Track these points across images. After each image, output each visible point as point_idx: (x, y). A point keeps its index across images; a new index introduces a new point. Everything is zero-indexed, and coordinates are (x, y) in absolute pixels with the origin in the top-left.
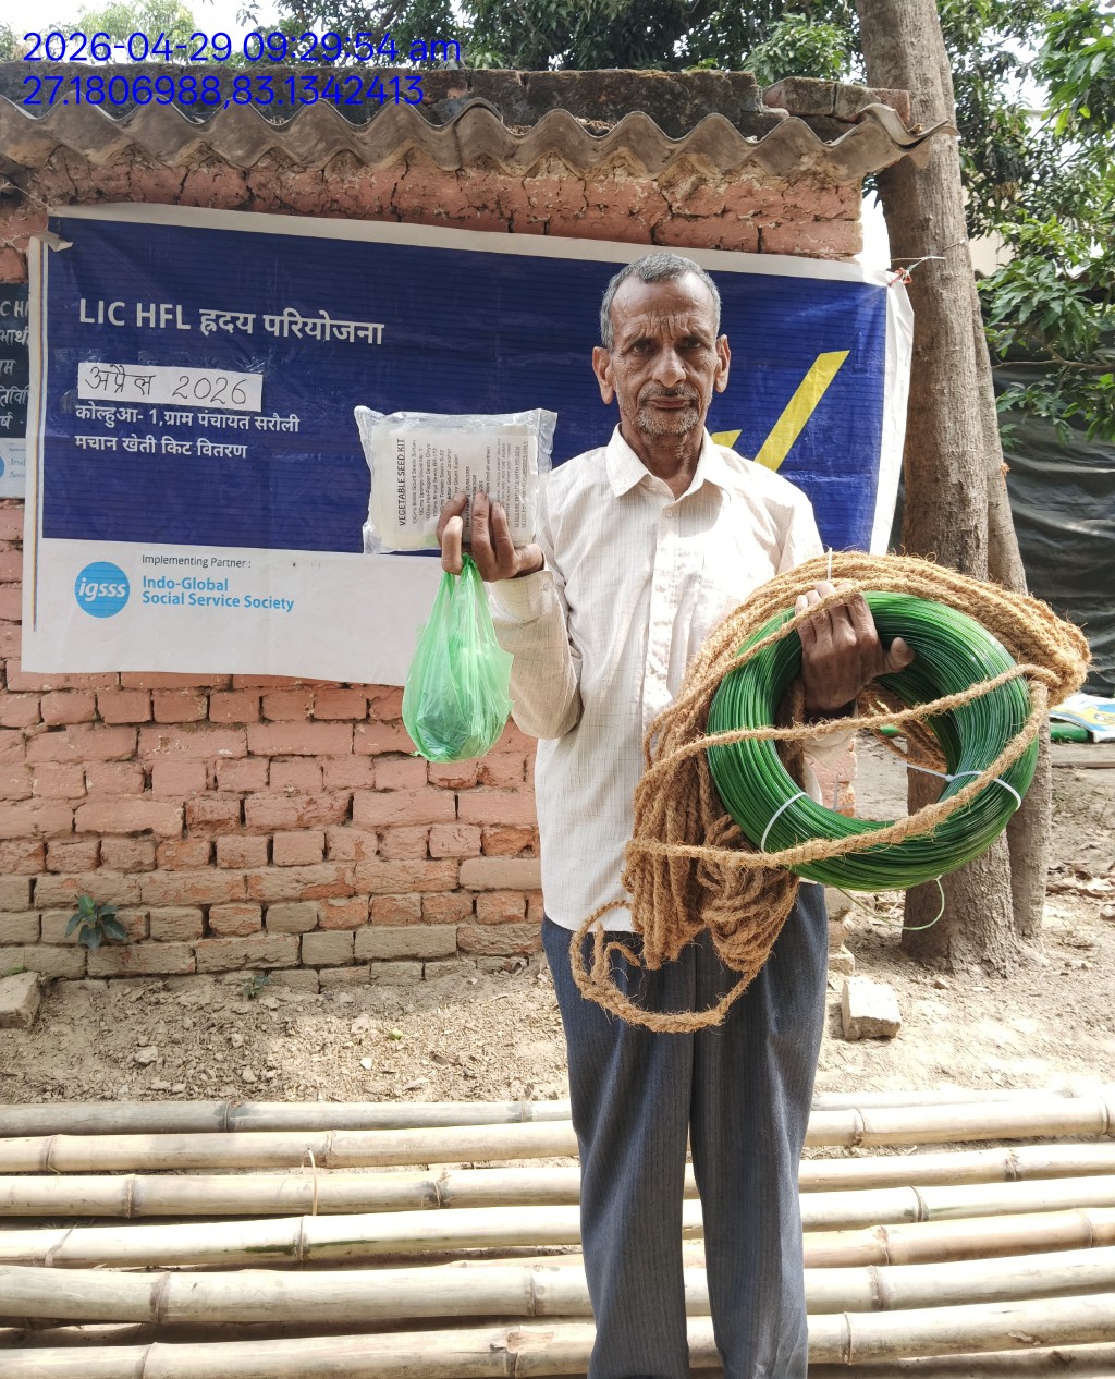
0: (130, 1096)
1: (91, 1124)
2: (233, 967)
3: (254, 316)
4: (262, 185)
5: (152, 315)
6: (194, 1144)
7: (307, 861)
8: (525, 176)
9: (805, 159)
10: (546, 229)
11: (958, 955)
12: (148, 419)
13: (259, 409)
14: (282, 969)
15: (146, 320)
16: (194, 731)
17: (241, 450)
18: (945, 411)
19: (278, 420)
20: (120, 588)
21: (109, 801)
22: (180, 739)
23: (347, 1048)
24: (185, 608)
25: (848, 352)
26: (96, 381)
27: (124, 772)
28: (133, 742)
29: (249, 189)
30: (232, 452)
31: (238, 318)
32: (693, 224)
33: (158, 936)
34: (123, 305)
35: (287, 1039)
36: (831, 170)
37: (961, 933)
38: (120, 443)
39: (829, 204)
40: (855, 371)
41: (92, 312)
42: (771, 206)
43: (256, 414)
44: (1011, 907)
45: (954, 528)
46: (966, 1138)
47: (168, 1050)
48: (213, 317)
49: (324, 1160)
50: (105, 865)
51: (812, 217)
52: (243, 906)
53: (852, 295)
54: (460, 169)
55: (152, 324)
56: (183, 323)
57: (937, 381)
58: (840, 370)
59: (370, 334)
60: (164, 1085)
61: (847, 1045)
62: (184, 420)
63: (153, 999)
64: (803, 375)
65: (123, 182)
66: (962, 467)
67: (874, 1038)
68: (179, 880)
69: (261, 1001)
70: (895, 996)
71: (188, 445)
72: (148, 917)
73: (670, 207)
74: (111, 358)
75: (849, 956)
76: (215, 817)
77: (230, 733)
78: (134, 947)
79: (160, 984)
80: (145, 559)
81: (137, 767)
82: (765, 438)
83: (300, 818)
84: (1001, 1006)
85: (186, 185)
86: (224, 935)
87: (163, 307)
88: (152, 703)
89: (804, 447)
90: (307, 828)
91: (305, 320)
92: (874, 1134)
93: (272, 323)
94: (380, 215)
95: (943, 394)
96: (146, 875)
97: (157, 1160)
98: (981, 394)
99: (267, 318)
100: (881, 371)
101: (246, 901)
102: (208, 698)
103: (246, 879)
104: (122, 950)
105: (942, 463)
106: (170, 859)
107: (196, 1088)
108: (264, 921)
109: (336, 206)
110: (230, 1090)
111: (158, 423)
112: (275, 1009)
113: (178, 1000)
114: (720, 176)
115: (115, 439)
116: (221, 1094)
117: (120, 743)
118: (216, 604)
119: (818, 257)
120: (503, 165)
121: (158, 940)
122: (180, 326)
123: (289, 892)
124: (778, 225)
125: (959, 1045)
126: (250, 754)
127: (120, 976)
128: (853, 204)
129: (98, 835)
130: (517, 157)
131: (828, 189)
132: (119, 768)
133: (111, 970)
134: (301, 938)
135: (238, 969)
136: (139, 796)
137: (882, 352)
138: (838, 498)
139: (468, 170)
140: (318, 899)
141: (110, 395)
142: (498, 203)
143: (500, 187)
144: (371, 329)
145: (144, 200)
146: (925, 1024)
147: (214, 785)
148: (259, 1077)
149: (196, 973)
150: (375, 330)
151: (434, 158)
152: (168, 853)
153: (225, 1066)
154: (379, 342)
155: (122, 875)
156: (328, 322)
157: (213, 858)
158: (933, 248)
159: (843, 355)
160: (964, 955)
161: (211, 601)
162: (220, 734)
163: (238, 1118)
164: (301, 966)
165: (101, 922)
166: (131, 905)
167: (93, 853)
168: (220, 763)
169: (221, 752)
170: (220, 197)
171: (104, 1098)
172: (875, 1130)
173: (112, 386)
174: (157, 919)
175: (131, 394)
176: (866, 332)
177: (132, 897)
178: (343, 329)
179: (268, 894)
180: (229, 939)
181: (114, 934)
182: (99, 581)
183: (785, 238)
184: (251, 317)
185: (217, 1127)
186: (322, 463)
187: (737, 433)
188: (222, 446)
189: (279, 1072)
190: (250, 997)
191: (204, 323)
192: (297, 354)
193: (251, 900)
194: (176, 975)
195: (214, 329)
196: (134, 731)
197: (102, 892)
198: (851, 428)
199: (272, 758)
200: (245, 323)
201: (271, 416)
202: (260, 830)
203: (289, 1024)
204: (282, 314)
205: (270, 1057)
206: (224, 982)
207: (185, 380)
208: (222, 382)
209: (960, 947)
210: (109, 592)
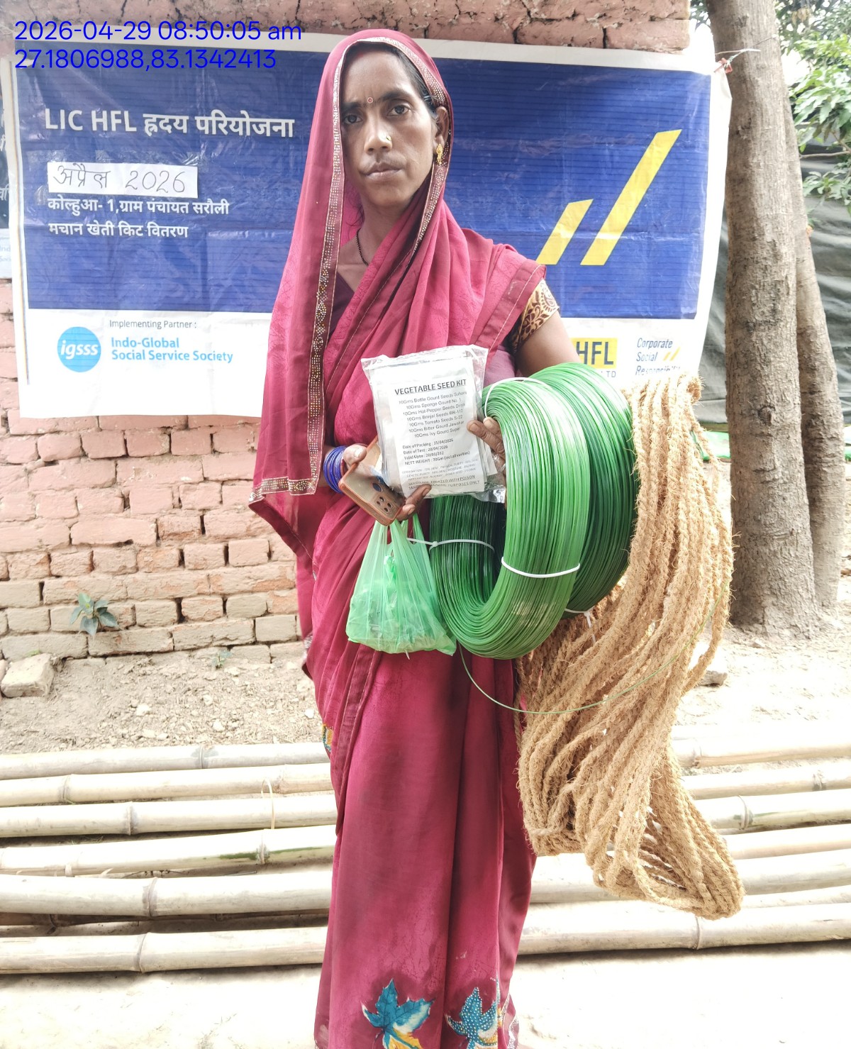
1: (98, 765)
2: (203, 645)
3: (187, 118)
4: (188, 7)
5: (104, 120)
6: (177, 779)
7: (255, 562)
10: (426, 33)
11: (770, 622)
12: (105, 207)
13: (195, 196)
14: (241, 645)
15: (100, 125)
16: (160, 462)
17: (183, 230)
18: (761, 180)
19: (212, 204)
20: (93, 348)
21: (98, 519)
22: (150, 469)
23: (294, 703)
24: (146, 363)
25: (679, 132)
26: (63, 178)
27: (107, 497)
28: (113, 472)
29: (177, 10)
30: (176, 233)
31: (174, 121)
32: (549, 27)
33: (142, 623)
34: (80, 112)
35: (247, 698)
37: (774, 605)
38: (85, 228)
39: (663, 6)
40: (686, 147)
41: (55, 119)
42: (612, 9)
43: (194, 200)
44: (813, 583)
45: (769, 279)
47: (155, 710)
48: (154, 120)
49: (278, 787)
50: (97, 570)
51: (649, 18)
52: (207, 598)
53: (681, 82)
55: (105, 128)
56: (131, 126)
57: (754, 155)
58: (674, 146)
59: (283, 128)
60: (154, 735)
62: (136, 208)
63: (141, 672)
64: (643, 151)
65: (74, 9)
66: (775, 227)
67: (707, 685)
68: (158, 579)
69: (226, 670)
71: (140, 227)
72: (134, 608)
73: (529, 12)
74: (72, 158)
76: (182, 529)
77: (189, 464)
78: (124, 632)
79: (146, 659)
80: (112, 324)
81: (117, 491)
82: (612, 206)
83: (248, 529)
84: (807, 659)
85: (125, 9)
86: (195, 620)
87: (113, 113)
88: (125, 441)
89: (644, 213)
90: (254, 536)
91: (229, 119)
92: (709, 758)
93: (203, 123)
95: (759, 166)
96: (130, 576)
97: (149, 791)
99: (198, 119)
100: (706, 148)
101: (210, 594)
102: (170, 435)
103: (208, 577)
104: (115, 634)
105: (758, 225)
106: (148, 564)
107: (177, 737)
108: (225, 610)
109: (250, 22)
110: (204, 737)
111: (115, 211)
112: (237, 676)
113: (161, 671)
115: (81, 225)
116: (198, 741)
117: (103, 472)
118: (171, 358)
119: (654, 51)
121: (142, 626)
122: (128, 129)
123: (244, 586)
124: (620, 25)
125: (774, 690)
126: (206, 479)
127: (115, 655)
128: (682, 6)
129: (90, 546)
132: (103, 494)
133: (107, 651)
134: (255, 621)
135: (207, 647)
136: (121, 514)
137: (707, 130)
138: (672, 254)
140: (266, 591)
141: (75, 189)
142: (385, 14)
144: (283, 125)
146: (746, 675)
147: (179, 504)
148: (227, 727)
149: (174, 650)
150: (287, 125)
152: (146, 559)
153: (199, 720)
155: (110, 577)
156: (248, 120)
157: (181, 562)
158: (749, 41)
159: (675, 134)
160: (776, 622)
161: (167, 357)
162: (182, 464)
163: (210, 759)
164: (255, 643)
165: (96, 614)
166: (119, 600)
167: (89, 562)
168: (182, 487)
169: (183, 479)
172: (710, 755)
173: (76, 182)
174: (141, 610)
175: (91, 188)
176: (695, 114)
177: (120, 593)
178: (261, 126)
179: (226, 590)
180: (198, 624)
181: (106, 622)
182: (76, 342)
183: (627, 36)
184: (185, 118)
185: (194, 765)
186: (248, 240)
187: (589, 202)
188: (168, 228)
189: (242, 722)
190: (217, 667)
191: (147, 126)
192: (224, 148)
193: (214, 593)
194: (159, 653)
195: (156, 130)
196: (112, 463)
197: (96, 590)
198: (683, 195)
199: (223, 483)
200: (181, 124)
201: (206, 201)
202: (217, 539)
203: (249, 687)
204: (209, 115)
205: (234, 712)
206: (196, 657)
207: (134, 174)
208: (164, 175)
209: (773, 615)
210: (85, 351)
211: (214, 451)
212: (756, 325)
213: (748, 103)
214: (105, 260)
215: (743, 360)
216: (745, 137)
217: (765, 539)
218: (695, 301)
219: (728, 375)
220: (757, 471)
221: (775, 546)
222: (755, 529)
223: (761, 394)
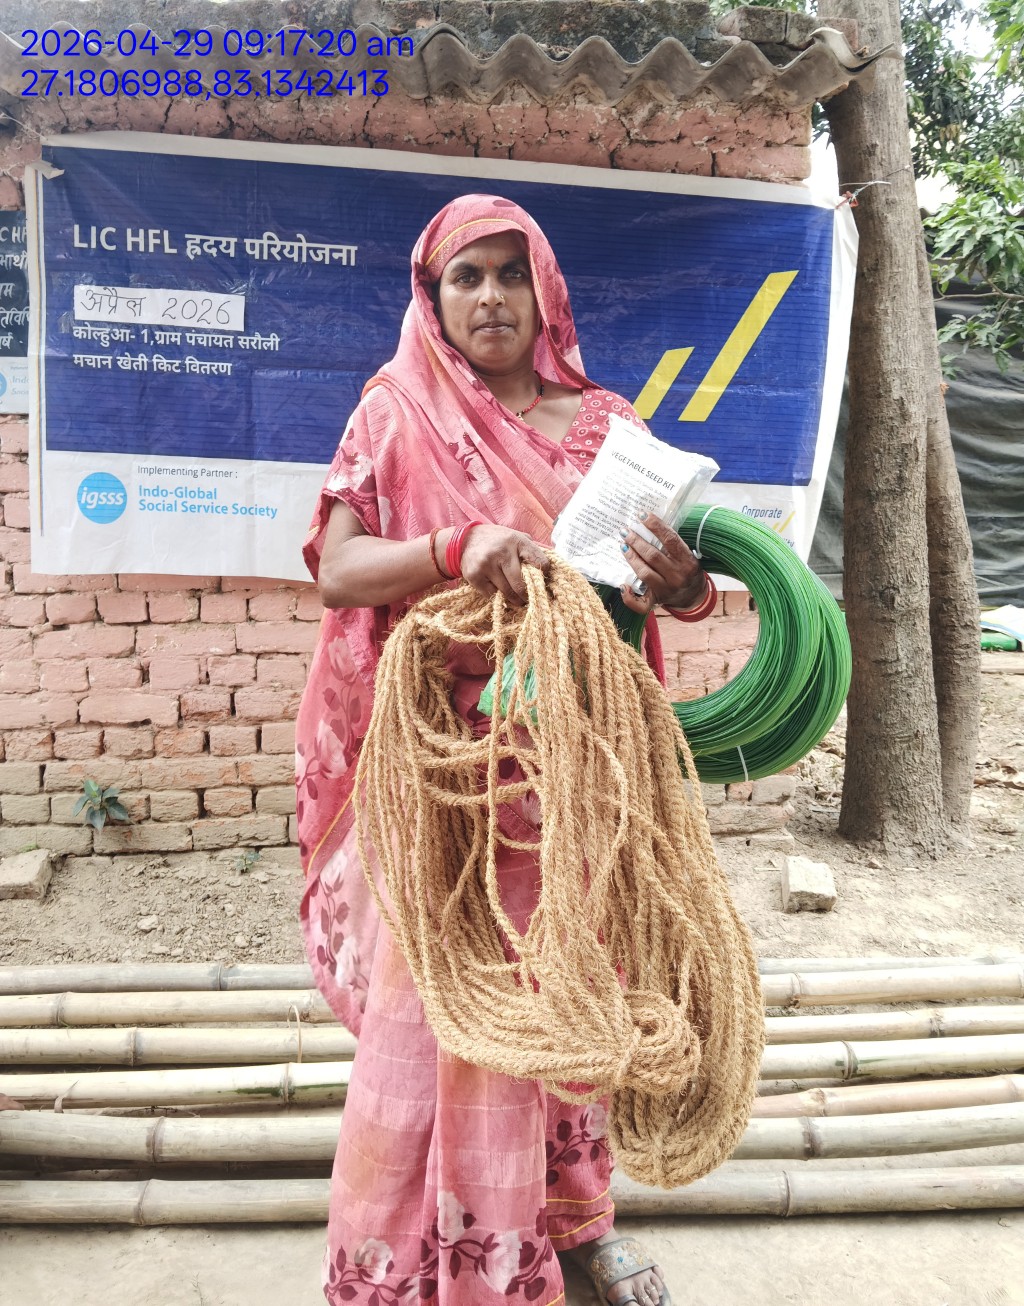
0: (133, 958)
1: (97, 983)
2: (227, 845)
3: (235, 240)
4: (242, 115)
5: (141, 240)
6: (190, 1001)
8: (490, 104)
9: (756, 84)
10: (511, 154)
11: (890, 838)
12: (139, 338)
13: (241, 328)
14: (272, 846)
15: (135, 245)
16: (186, 629)
17: (226, 367)
18: (888, 329)
19: (260, 339)
20: (118, 497)
21: (111, 694)
22: (175, 638)
24: (178, 515)
25: (795, 273)
26: (92, 303)
27: (123, 669)
28: (131, 640)
29: (229, 118)
30: (217, 370)
31: (221, 243)
32: (650, 150)
33: (157, 817)
34: (113, 230)
35: (275, 909)
36: (782, 96)
37: (895, 819)
38: (114, 362)
39: (781, 130)
40: (803, 290)
41: (85, 237)
42: (722, 132)
43: (240, 333)
44: (940, 795)
45: (895, 442)
46: (894, 1001)
47: (166, 920)
48: (198, 242)
49: (308, 1016)
50: (108, 753)
51: (764, 143)
52: (235, 790)
53: (800, 217)
54: (429, 97)
55: (142, 248)
56: (171, 247)
57: (881, 301)
58: (789, 289)
59: (344, 255)
60: (164, 949)
61: (787, 916)
62: (173, 340)
63: (154, 874)
64: (754, 294)
65: (111, 111)
66: (903, 383)
67: (812, 911)
68: (177, 766)
69: (252, 875)
70: (831, 874)
71: (177, 362)
72: (148, 799)
73: (628, 133)
74: (101, 281)
75: (790, 837)
76: (208, 709)
77: (219, 632)
78: (135, 827)
79: (160, 860)
80: (140, 470)
81: (135, 661)
82: (717, 355)
83: (285, 710)
84: (930, 884)
85: (170, 114)
86: (218, 816)
87: (151, 232)
88: (148, 604)
89: (753, 363)
91: (284, 243)
92: (810, 996)
93: (253, 246)
94: (353, 141)
95: (886, 313)
96: (146, 761)
97: (159, 1014)
98: (923, 317)
99: (248, 242)
100: (828, 291)
101: (238, 785)
102: (199, 599)
103: (237, 765)
104: (125, 829)
105: (884, 380)
106: (167, 748)
108: (254, 804)
109: (311, 134)
110: (223, 954)
111: (149, 343)
112: (265, 883)
113: (177, 874)
114: (676, 103)
115: (110, 358)
116: (216, 958)
117: (121, 639)
118: (207, 511)
119: (769, 181)
120: (469, 92)
121: (157, 820)
122: (168, 250)
123: (276, 778)
124: (731, 150)
125: (890, 919)
126: (239, 651)
127: (123, 853)
128: (802, 130)
129: (101, 725)
130: (482, 83)
131: (779, 116)
132: (119, 665)
133: (115, 848)
134: (288, 819)
135: (231, 847)
136: (138, 689)
137: (829, 272)
138: (785, 411)
139: (437, 98)
141: (104, 317)
142: (464, 129)
143: (466, 114)
144: (345, 252)
145: (131, 129)
146: (858, 899)
147: (207, 679)
148: (250, 942)
149: (192, 850)
150: (349, 252)
151: (404, 85)
152: (165, 742)
153: (219, 933)
154: (353, 263)
155: (123, 761)
156: (305, 245)
157: (206, 746)
158: (878, 173)
159: (791, 275)
160: (896, 838)
161: (202, 509)
162: (212, 633)
163: (230, 979)
164: (288, 844)
165: (105, 804)
166: (131, 789)
167: (97, 742)
168: (211, 659)
169: (213, 650)
170: (202, 126)
171: (109, 960)
172: (811, 993)
173: (106, 308)
174: (156, 801)
175: (124, 315)
176: (814, 253)
177: (132, 782)
178: (319, 252)
179: (257, 780)
180: (221, 820)
181: (117, 815)
182: (99, 489)
183: (739, 163)
184: (233, 241)
185: (211, 986)
186: (301, 380)
187: (690, 350)
188: (209, 364)
189: (268, 937)
190: (243, 872)
191: (189, 247)
192: (276, 276)
193: (242, 784)
194: (175, 852)
195: (199, 253)
196: (132, 629)
197: (106, 777)
198: (798, 345)
199: (259, 656)
200: (228, 247)
201: (254, 335)
202: (249, 721)
203: (278, 896)
204: (261, 238)
205: (260, 925)
206: (220, 858)
207: (173, 302)
208: (207, 303)
209: (894, 831)
210: (108, 500)
211: (250, 619)
212: (879, 494)
213: (875, 243)
214: (137, 398)
215: (863, 534)
216: (871, 280)
217: (886, 742)
218: (810, 466)
219: (846, 551)
220: (879, 662)
221: (897, 751)
222: (874, 730)
223: (884, 574)
